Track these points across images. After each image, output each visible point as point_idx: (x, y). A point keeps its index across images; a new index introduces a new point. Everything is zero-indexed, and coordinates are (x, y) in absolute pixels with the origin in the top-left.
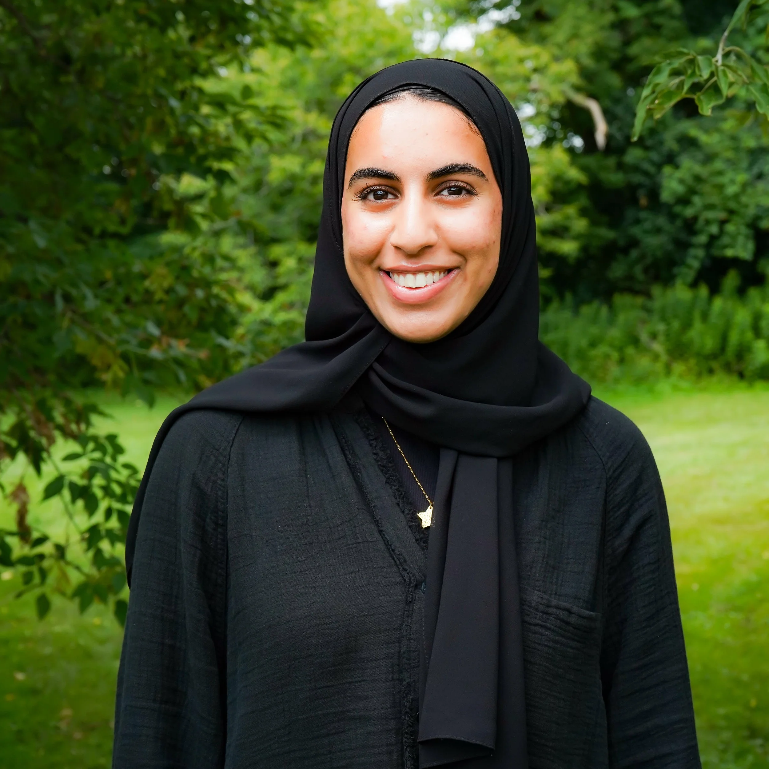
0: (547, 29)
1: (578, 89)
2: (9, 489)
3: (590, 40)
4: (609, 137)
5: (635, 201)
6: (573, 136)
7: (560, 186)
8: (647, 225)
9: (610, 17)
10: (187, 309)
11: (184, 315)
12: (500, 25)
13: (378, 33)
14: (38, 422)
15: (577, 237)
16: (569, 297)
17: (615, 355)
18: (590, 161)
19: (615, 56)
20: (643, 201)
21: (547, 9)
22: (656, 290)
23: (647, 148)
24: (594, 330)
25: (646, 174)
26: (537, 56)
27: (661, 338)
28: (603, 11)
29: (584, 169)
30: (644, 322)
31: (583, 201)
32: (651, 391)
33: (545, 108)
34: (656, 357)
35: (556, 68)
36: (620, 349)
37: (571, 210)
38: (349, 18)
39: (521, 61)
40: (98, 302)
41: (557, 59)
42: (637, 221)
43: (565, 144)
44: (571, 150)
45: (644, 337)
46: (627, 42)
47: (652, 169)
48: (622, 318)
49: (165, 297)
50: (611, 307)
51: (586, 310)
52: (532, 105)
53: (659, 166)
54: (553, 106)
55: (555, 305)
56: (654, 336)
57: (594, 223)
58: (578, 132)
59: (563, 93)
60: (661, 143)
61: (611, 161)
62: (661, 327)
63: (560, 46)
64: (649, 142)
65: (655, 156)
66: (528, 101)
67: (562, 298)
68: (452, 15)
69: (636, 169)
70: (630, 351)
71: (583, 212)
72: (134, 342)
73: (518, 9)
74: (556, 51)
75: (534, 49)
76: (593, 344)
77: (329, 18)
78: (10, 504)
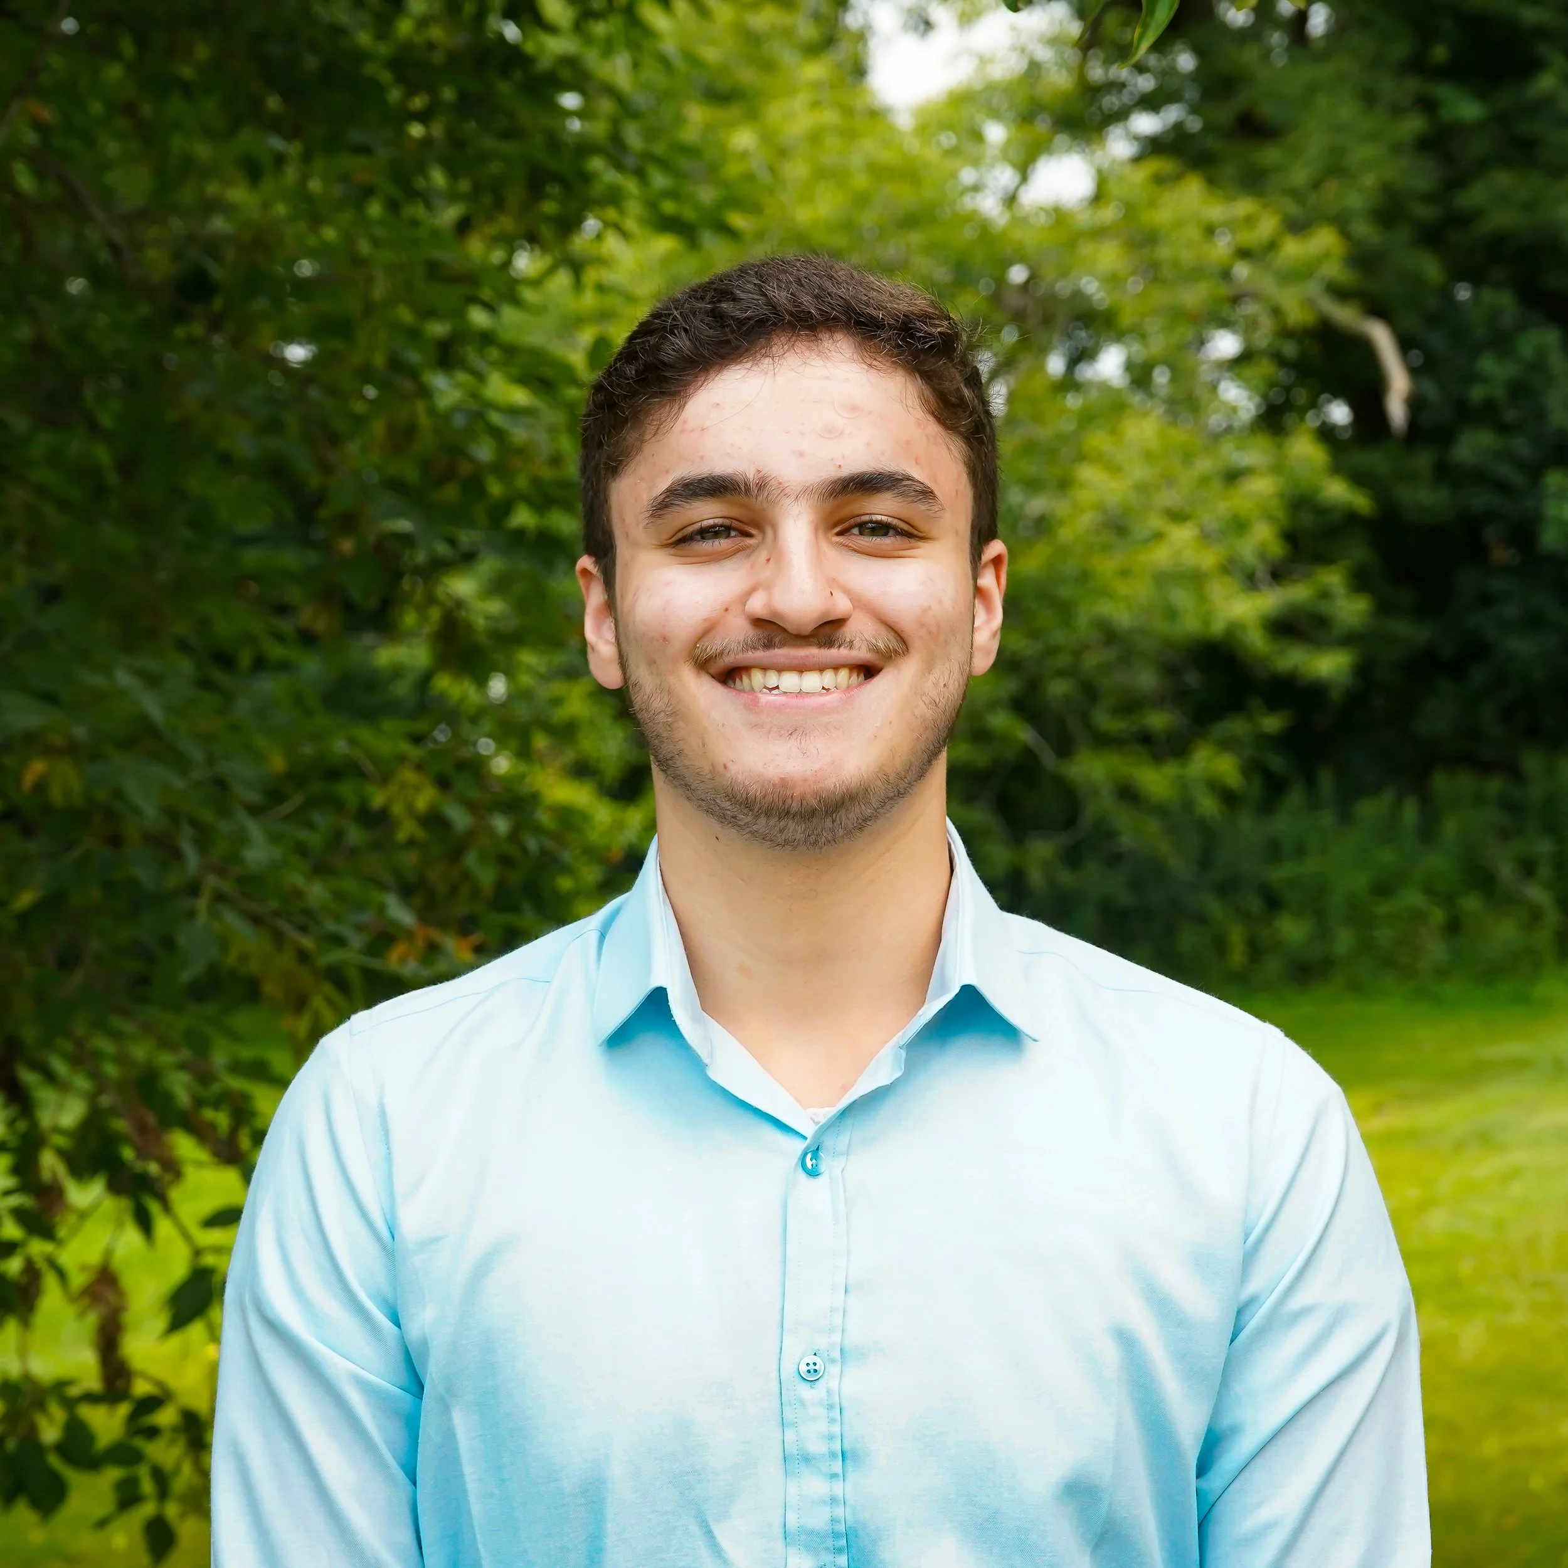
0: (1270, 155)
1: (1340, 293)
2: (78, 1280)
3: (1370, 180)
4: (1415, 404)
5: (1477, 552)
6: (1329, 401)
7: (1306, 518)
8: (1511, 611)
9: (1414, 125)
10: (470, 860)
11: (466, 875)
12: (1153, 146)
13: (878, 171)
14: (142, 1128)
15: (1348, 640)
16: (1326, 779)
17: (1438, 915)
18: (1375, 460)
19: (1427, 212)
20: (1501, 554)
21: (1267, 110)
22: (1532, 761)
23: (1503, 429)
24: (1387, 856)
25: (1502, 487)
26: (1250, 221)
27: (1545, 872)
28: (1396, 111)
29: (1358, 479)
30: (1505, 835)
31: (1359, 552)
32: (1523, 998)
33: (1263, 338)
34: (1535, 916)
35: (1293, 249)
36: (1448, 900)
37: (1333, 578)
38: (815, 137)
39: (1210, 231)
40: (277, 853)
41: (1297, 227)
42: (1487, 600)
43: (1312, 421)
44: (1327, 434)
45: (1506, 870)
46: (1456, 181)
47: (1517, 479)
48: (1451, 827)
49: (421, 834)
50: (1426, 802)
51: (1369, 809)
52: (1234, 332)
53: (1535, 472)
54: (1286, 333)
55: (1295, 797)
56: (1528, 868)
57: (1383, 608)
58: (1340, 392)
59: (1310, 302)
60: (1541, 415)
61: (1423, 460)
62: (1544, 847)
63: (1296, 194)
64: (1511, 415)
65: (1521, 446)
66: (1225, 324)
67: (1311, 781)
68: (1042, 126)
69: (1479, 477)
70: (1472, 903)
71: (1360, 582)
72: (357, 941)
73: (1194, 110)
74: (1293, 209)
75: (1245, 206)
76: (1383, 889)
77: (767, 138)
78: (81, 1315)
